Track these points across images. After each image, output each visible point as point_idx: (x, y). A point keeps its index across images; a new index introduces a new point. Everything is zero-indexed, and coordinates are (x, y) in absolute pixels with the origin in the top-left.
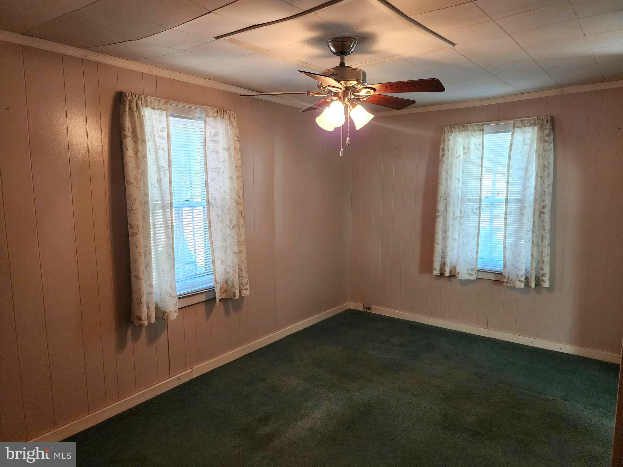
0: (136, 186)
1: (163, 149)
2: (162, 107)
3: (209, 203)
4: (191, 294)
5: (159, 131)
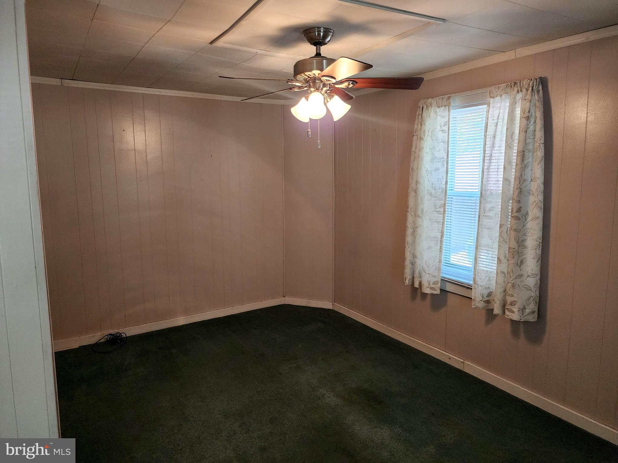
2: (445, 104)
3: (481, 194)
5: (443, 126)
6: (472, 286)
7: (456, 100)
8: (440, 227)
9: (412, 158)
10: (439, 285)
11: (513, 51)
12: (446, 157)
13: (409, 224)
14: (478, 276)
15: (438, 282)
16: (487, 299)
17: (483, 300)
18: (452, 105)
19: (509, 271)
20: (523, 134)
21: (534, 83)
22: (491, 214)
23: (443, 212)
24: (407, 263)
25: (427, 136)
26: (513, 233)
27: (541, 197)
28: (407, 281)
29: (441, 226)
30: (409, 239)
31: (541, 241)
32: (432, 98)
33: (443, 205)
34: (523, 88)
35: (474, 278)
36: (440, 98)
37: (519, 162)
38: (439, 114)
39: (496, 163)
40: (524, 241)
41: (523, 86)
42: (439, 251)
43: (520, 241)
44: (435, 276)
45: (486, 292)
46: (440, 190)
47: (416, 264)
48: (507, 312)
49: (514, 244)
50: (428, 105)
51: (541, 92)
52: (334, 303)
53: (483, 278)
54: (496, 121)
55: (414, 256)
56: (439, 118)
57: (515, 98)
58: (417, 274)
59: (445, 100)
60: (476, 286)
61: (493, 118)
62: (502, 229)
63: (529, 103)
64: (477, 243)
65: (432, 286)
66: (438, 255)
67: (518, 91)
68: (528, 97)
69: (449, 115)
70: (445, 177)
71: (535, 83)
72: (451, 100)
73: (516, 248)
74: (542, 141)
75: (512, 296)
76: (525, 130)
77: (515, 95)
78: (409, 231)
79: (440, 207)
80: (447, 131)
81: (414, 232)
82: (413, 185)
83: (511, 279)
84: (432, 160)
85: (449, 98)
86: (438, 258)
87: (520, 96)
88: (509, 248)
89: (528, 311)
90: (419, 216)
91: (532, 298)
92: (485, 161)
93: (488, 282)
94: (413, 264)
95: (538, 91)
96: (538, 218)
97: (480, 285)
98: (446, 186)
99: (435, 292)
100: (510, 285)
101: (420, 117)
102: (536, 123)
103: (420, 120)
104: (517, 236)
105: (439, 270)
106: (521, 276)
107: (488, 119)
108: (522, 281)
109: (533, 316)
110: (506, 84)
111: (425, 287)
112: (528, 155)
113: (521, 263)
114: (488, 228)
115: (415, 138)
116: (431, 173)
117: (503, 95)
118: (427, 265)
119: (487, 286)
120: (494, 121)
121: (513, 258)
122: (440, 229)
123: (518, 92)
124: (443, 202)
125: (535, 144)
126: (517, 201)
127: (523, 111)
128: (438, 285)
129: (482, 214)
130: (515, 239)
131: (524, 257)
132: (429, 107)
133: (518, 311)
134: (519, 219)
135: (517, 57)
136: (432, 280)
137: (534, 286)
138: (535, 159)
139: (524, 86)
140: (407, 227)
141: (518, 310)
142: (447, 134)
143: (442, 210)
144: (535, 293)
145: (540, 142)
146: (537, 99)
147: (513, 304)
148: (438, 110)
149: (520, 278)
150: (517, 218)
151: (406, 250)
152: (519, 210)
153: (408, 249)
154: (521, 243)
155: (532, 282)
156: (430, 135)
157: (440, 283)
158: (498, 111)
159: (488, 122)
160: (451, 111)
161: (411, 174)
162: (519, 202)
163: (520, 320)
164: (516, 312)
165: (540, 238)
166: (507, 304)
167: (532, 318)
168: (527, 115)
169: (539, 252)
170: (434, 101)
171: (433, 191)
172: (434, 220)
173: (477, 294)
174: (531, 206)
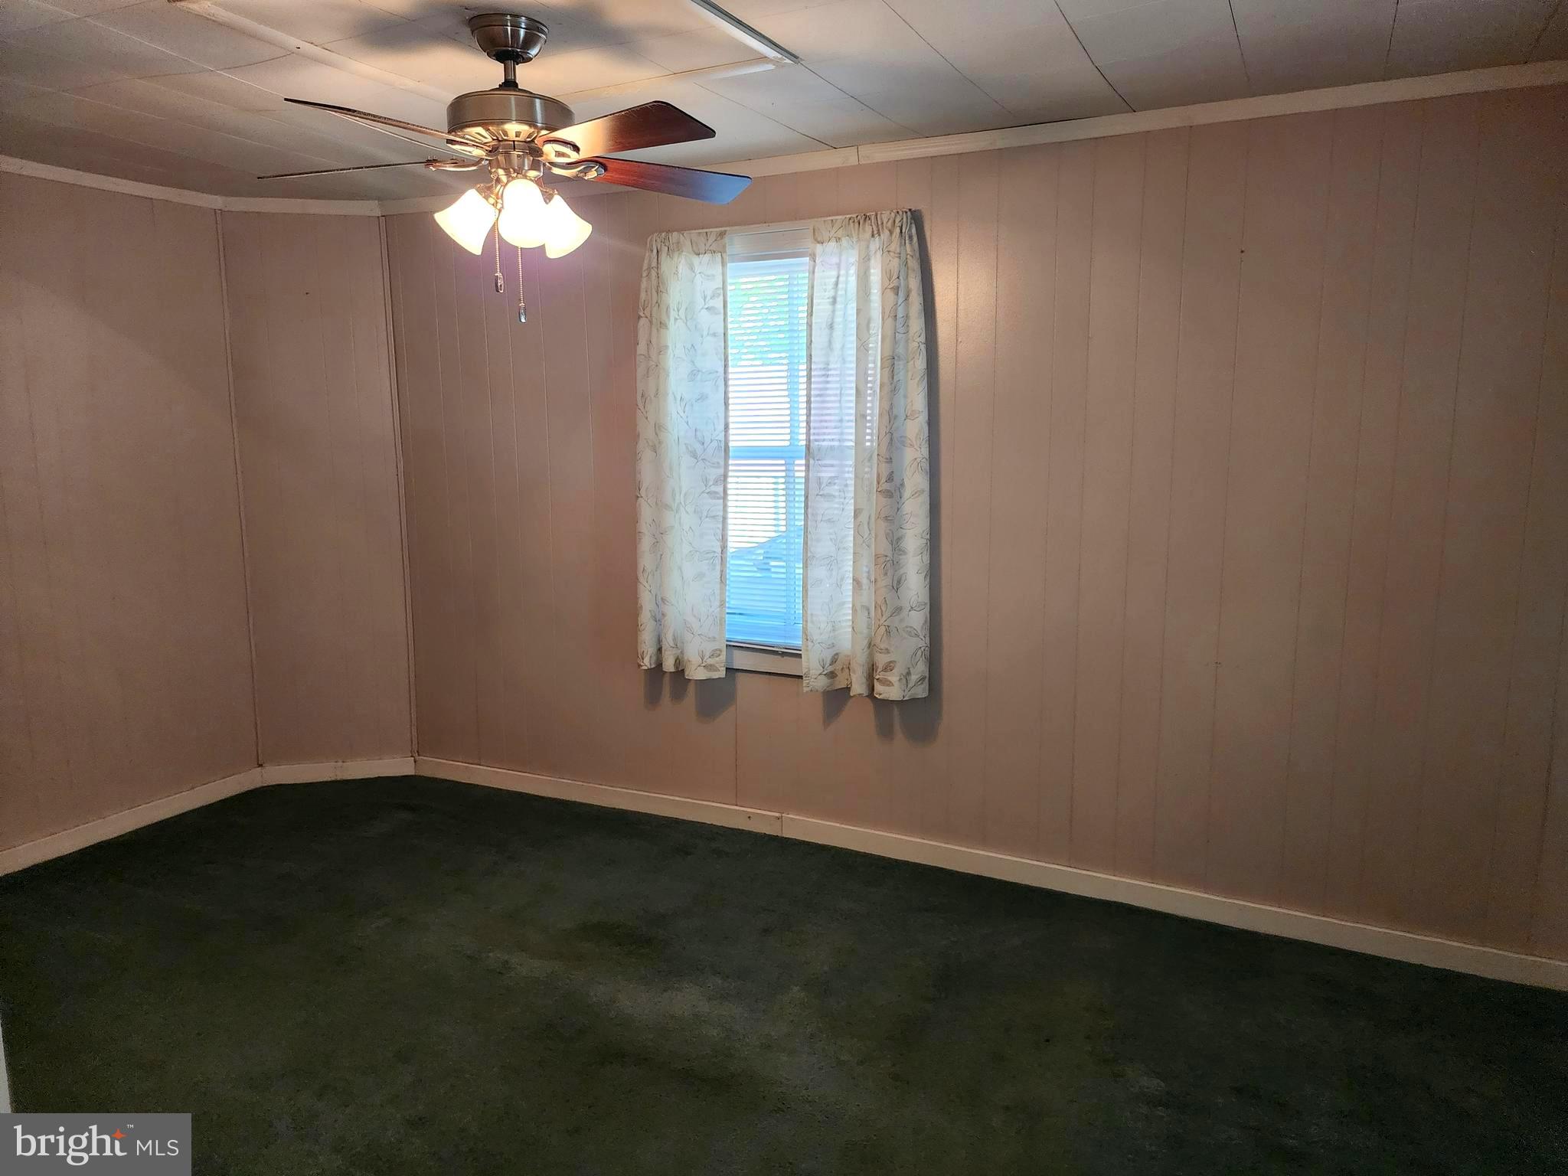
0: (642, 408)
1: (714, 335)
2: (713, 248)
3: (809, 450)
4: (777, 650)
5: (708, 298)
6: (800, 650)
7: (736, 242)
8: (718, 528)
9: (641, 371)
10: (723, 657)
11: (854, 149)
12: (721, 370)
13: (645, 527)
14: (812, 622)
15: (720, 651)
16: (830, 669)
17: (824, 673)
18: (729, 250)
19: (879, 603)
20: (889, 321)
21: (902, 219)
22: (834, 490)
23: (722, 495)
24: (645, 618)
25: (676, 319)
26: (883, 524)
27: (925, 451)
28: (647, 661)
29: (720, 526)
30: (646, 561)
31: (928, 537)
32: (681, 230)
33: (722, 479)
34: (883, 228)
35: (805, 631)
36: (699, 233)
37: (886, 380)
38: (698, 269)
39: (837, 382)
40: (899, 539)
41: (882, 223)
42: (719, 580)
43: (895, 538)
44: (714, 639)
45: (828, 656)
46: (715, 444)
47: (666, 618)
48: (878, 687)
49: (885, 547)
50: (671, 247)
51: (915, 239)
52: (417, 758)
53: (823, 626)
54: (832, 293)
55: (661, 601)
56: (698, 279)
57: (868, 247)
58: (668, 642)
59: (712, 238)
60: (810, 643)
61: (824, 287)
62: (860, 519)
63: (897, 260)
64: (807, 553)
65: (711, 661)
66: (717, 592)
67: (873, 232)
68: (895, 246)
69: (724, 274)
70: (722, 415)
71: (905, 220)
72: (726, 239)
73: (890, 554)
74: (923, 339)
75: (887, 651)
76: (891, 315)
77: (869, 242)
78: (645, 544)
79: (716, 482)
80: (722, 311)
81: (656, 544)
82: (646, 432)
83: (884, 618)
84: (694, 374)
85: (722, 235)
86: (718, 597)
87: (875, 244)
88: (877, 557)
89: (914, 678)
90: (668, 507)
91: (919, 653)
92: (813, 380)
93: (832, 634)
94: (659, 620)
95: (911, 237)
96: (923, 491)
97: (818, 641)
98: (725, 435)
99: (715, 675)
100: (883, 629)
101: (654, 273)
102: (910, 300)
103: (654, 282)
104: (890, 530)
105: (721, 624)
106: (898, 610)
107: (813, 287)
108: (902, 621)
109: (923, 686)
110: (850, 216)
111: (693, 668)
112: (900, 365)
113: (897, 585)
114: (829, 520)
115: (643, 322)
116: (692, 405)
117: (843, 239)
118: (695, 616)
119: (830, 643)
120: (826, 293)
121: (886, 574)
122: (719, 532)
123: (873, 236)
124: (721, 471)
125: (910, 345)
126: (887, 459)
127: (887, 274)
128: (721, 657)
129: (812, 493)
130: (887, 535)
131: (902, 571)
132: (673, 251)
133: (900, 680)
134: (891, 496)
135: (863, 162)
136: (709, 647)
137: (922, 627)
138: (910, 374)
139: (885, 223)
140: (641, 534)
141: (898, 678)
142: (722, 317)
143: (720, 489)
144: (923, 642)
145: (918, 340)
146: (910, 253)
147: (888, 667)
148: (696, 260)
149: (899, 614)
150: (888, 494)
151: (641, 588)
152: (890, 478)
153: (646, 585)
154: (896, 542)
155: (917, 619)
156: (683, 317)
157: (724, 653)
158: (834, 273)
159: (812, 295)
160: (728, 265)
161: (641, 406)
162: (890, 460)
163: (904, 697)
164: (896, 684)
165: (925, 533)
166: (879, 670)
167: (921, 692)
168: (895, 283)
169: (926, 558)
170: (685, 239)
171: (698, 447)
172: (705, 514)
173: (812, 665)
174: (908, 469)
